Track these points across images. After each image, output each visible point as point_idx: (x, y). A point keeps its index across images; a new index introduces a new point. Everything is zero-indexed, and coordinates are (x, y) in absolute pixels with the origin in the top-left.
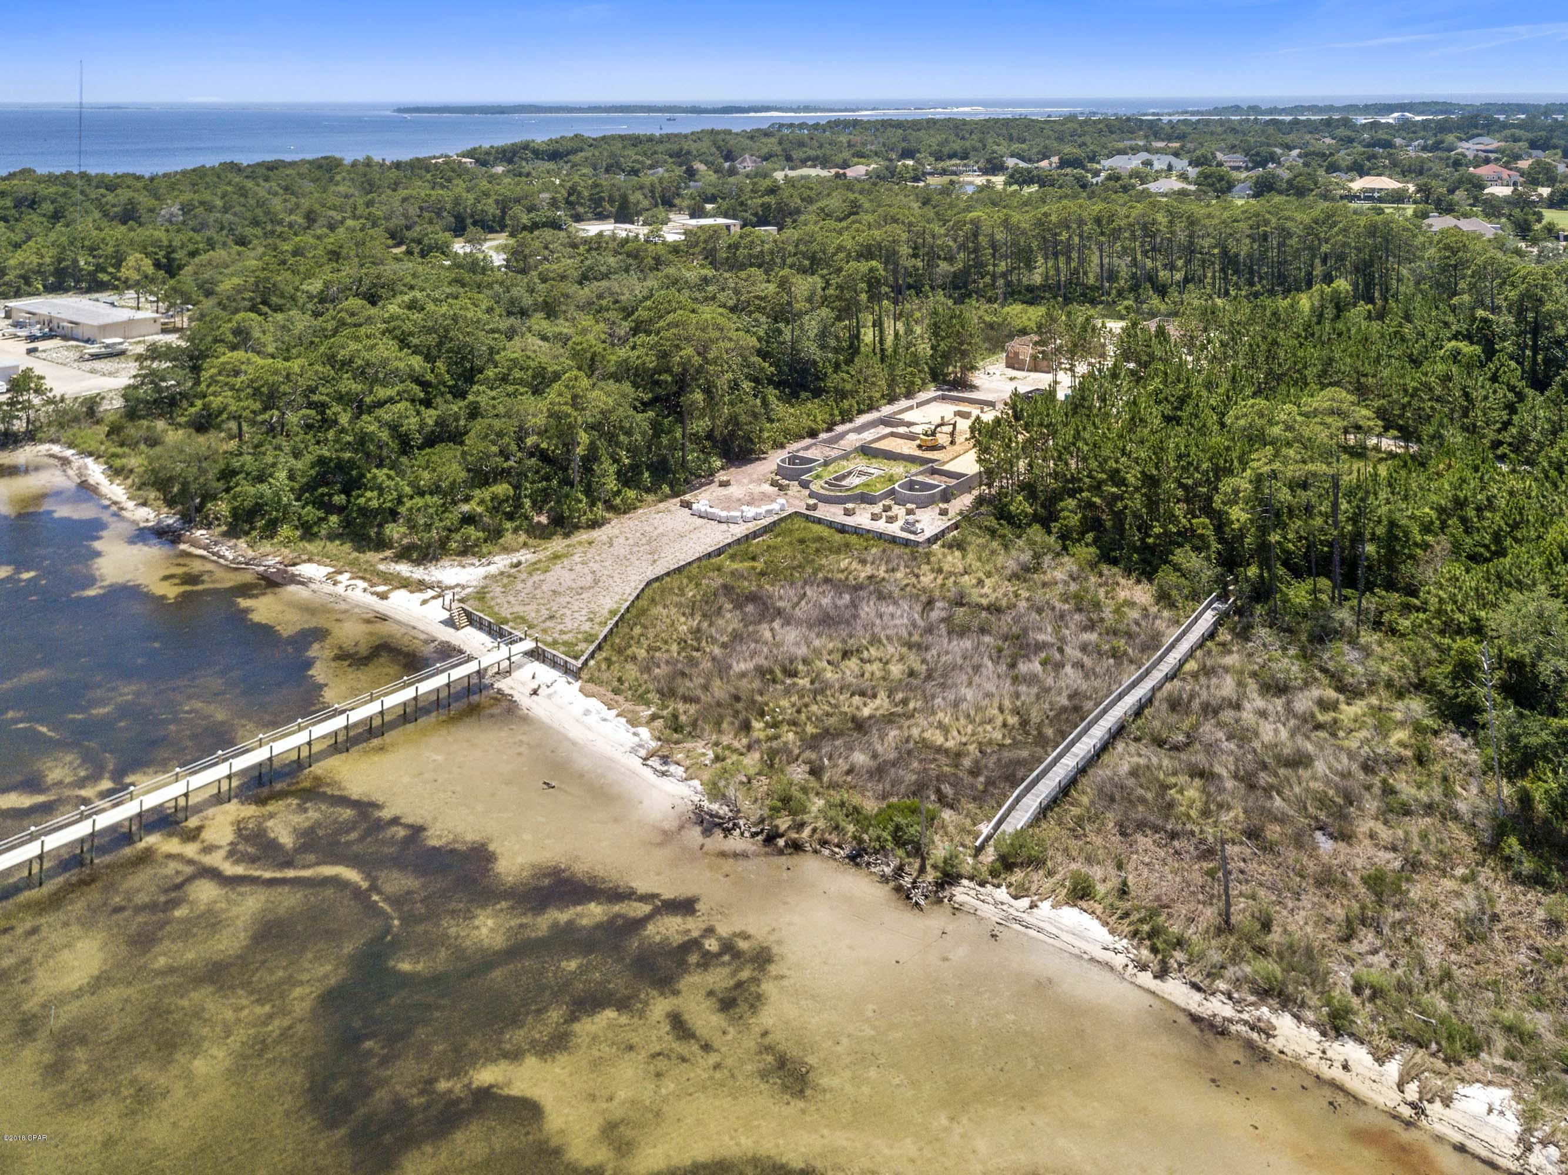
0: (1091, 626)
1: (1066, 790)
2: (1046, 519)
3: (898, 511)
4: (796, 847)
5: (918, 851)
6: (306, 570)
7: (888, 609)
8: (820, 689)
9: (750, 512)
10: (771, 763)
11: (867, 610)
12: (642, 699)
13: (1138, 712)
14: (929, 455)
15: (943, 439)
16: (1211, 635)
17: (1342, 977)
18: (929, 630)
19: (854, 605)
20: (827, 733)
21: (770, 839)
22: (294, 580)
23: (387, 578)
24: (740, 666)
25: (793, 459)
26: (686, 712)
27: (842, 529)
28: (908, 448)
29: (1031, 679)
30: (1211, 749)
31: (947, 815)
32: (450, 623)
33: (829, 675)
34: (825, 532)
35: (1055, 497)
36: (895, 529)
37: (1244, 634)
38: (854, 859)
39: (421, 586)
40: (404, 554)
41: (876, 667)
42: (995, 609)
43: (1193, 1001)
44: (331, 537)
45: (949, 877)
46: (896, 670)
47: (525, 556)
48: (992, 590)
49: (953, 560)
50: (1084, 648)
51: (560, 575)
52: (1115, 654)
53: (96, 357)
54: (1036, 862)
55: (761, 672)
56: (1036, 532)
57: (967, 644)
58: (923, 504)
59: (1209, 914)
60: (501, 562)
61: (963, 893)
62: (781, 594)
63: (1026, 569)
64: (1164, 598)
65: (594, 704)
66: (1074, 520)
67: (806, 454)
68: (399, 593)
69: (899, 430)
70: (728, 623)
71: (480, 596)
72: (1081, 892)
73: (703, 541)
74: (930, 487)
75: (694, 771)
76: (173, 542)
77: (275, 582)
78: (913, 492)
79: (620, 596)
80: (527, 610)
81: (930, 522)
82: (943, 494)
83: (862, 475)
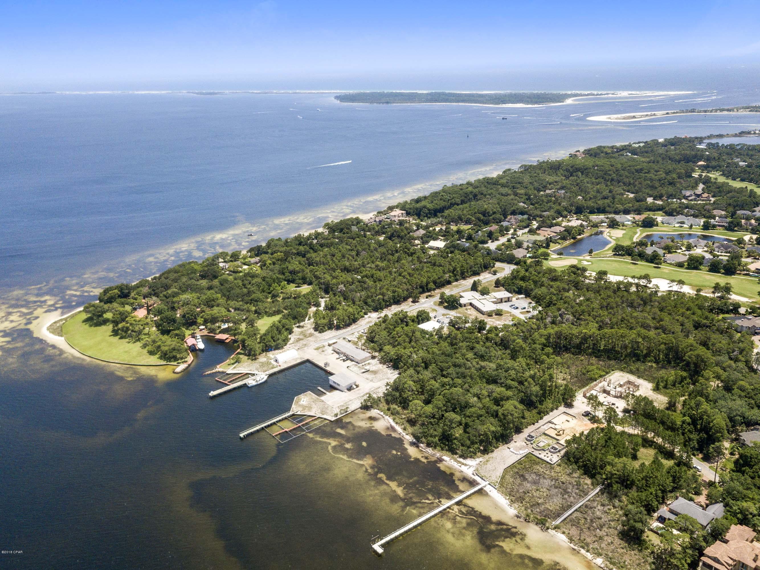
0: (578, 489)
1: (565, 519)
2: (576, 463)
3: (550, 454)
4: (529, 522)
5: (545, 524)
6: (445, 458)
7: (545, 481)
8: (533, 496)
9: (521, 452)
10: (526, 508)
11: (541, 480)
12: (506, 495)
13: (580, 507)
14: (557, 437)
15: (561, 432)
16: (597, 493)
17: (591, 547)
18: (551, 487)
19: (539, 479)
20: (534, 505)
21: (526, 520)
22: (443, 460)
23: (460, 462)
24: (521, 491)
25: (529, 436)
26: (513, 499)
27: (538, 458)
28: (553, 433)
29: (565, 499)
30: (588, 515)
31: (549, 520)
32: (473, 474)
33: (535, 494)
34: (535, 459)
35: (578, 459)
36: (548, 460)
37: (602, 494)
38: (537, 524)
39: (466, 465)
40: (461, 457)
41: (541, 493)
42: (563, 483)
43: (574, 547)
44: (447, 450)
45: (548, 528)
46: (545, 494)
47: (481, 459)
48: (564, 478)
49: (558, 469)
50: (575, 493)
51: (489, 466)
52: (580, 495)
53: (363, 372)
54: (559, 528)
55: (524, 492)
56: (574, 465)
57: (557, 490)
58: (555, 453)
59: (579, 537)
60: (478, 460)
61: (549, 530)
62: (527, 476)
63: (571, 474)
64: (592, 484)
65: (499, 495)
66: (582, 464)
67: (532, 434)
68: (463, 466)
69: (553, 426)
70: (518, 481)
71: (477, 470)
72: (564, 533)
73: (513, 459)
74: (556, 449)
75: (515, 509)
76: (418, 447)
77: (441, 460)
78: (554, 450)
79: (500, 472)
80: (486, 474)
81: (555, 458)
82: (559, 451)
83: (543, 442)
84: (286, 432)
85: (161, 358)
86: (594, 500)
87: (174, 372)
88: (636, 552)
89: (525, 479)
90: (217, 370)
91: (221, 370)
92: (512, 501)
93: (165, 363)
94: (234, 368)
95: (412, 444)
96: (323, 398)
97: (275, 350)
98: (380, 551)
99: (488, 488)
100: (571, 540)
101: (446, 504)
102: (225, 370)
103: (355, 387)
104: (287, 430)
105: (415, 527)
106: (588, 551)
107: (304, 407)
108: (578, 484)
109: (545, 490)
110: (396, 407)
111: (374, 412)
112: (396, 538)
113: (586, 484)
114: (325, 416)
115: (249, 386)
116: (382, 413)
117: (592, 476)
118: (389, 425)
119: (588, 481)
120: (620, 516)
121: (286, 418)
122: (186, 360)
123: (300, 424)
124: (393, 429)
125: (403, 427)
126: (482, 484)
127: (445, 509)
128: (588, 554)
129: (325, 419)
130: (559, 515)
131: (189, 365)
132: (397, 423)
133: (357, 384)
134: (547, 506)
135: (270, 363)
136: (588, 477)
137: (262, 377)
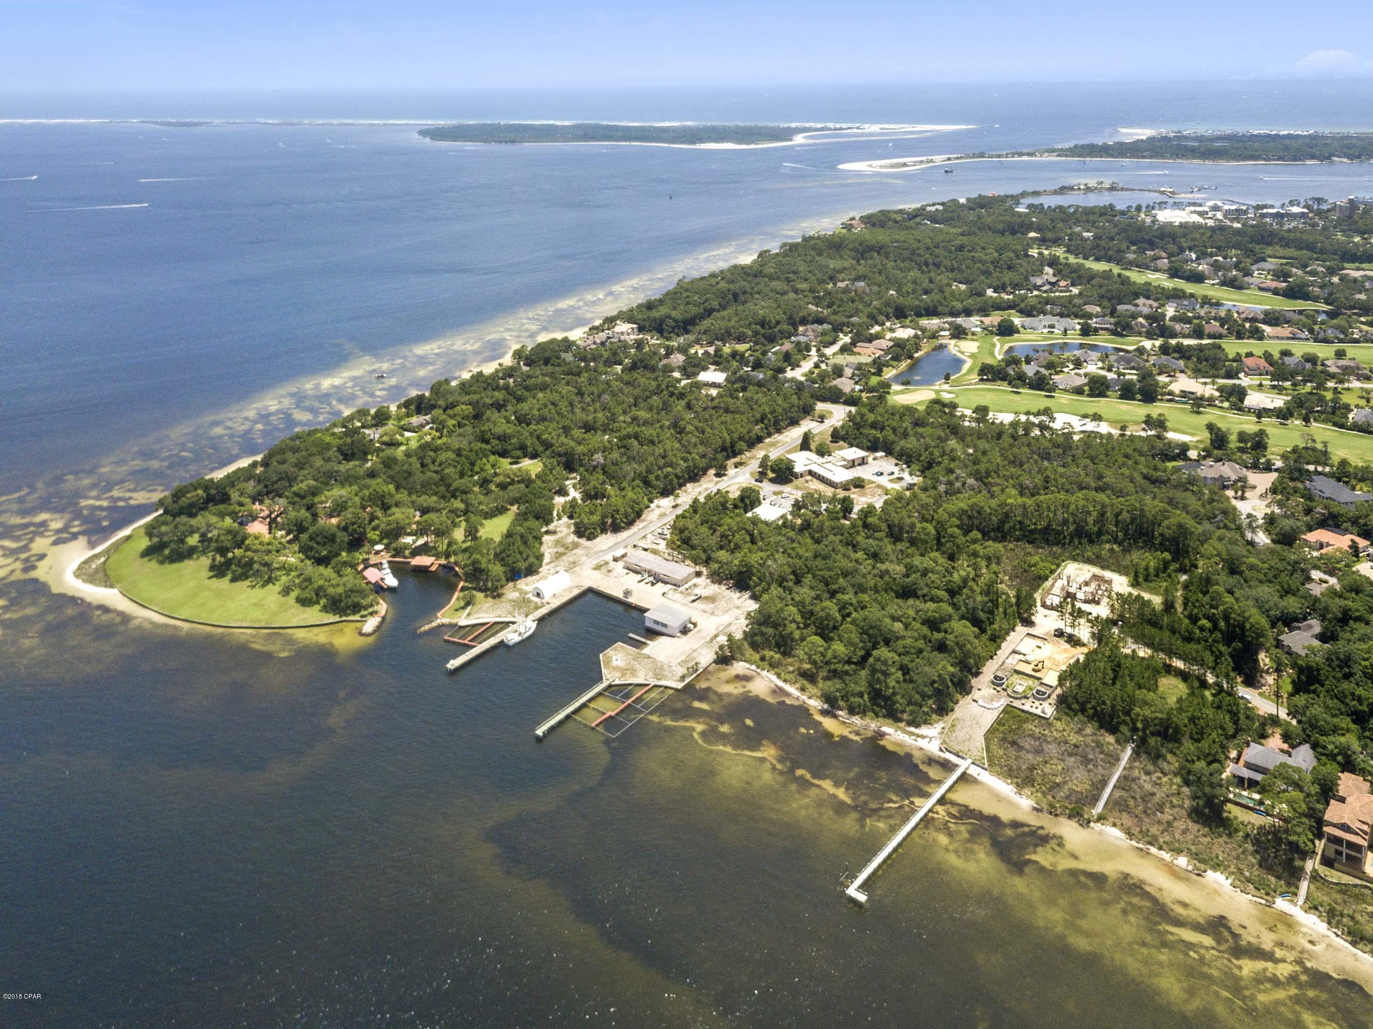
0: (1102, 753)
1: (1107, 802)
2: (1082, 711)
3: (1037, 703)
4: (1056, 815)
5: (1081, 816)
6: (885, 729)
7: (1049, 746)
8: (1045, 774)
9: (996, 705)
10: (1044, 794)
11: (1044, 747)
12: (1005, 777)
13: (1118, 781)
14: (1037, 674)
15: (1040, 666)
16: (1132, 756)
17: (1161, 840)
18: (1062, 755)
19: (1041, 745)
20: (1052, 787)
21: (1051, 814)
22: (884, 733)
23: (912, 734)
24: (1023, 767)
25: (996, 677)
26: (1019, 781)
27: (1023, 711)
28: (1028, 669)
29: (1091, 771)
30: (1135, 791)
31: (1085, 808)
32: (941, 750)
33: (1045, 770)
34: (1019, 713)
35: (1084, 704)
36: (1039, 712)
38: (1070, 817)
39: (923, 737)
40: (909, 724)
41: (1053, 767)
42: (1076, 746)
43: (1137, 845)
44: (884, 716)
45: (1089, 822)
46: (1060, 768)
47: (941, 725)
48: (1074, 739)
49: (1058, 725)
50: (1101, 760)
51: (960, 734)
52: (1110, 763)
53: (693, 601)
54: (1104, 819)
55: (1028, 768)
56: (1080, 716)
57: (1073, 759)
58: (1044, 700)
59: (1138, 829)
60: (938, 727)
61: (1092, 824)
62: (1022, 743)
63: (1080, 730)
64: (1118, 742)
65: (995, 778)
66: (1091, 712)
67: (1000, 674)
68: (919, 739)
69: (1021, 657)
70: (1012, 752)
71: (944, 742)
72: (1114, 825)
73: (989, 718)
74: (1044, 693)
75: (1028, 797)
76: (835, 717)
77: (882, 735)
78: (1040, 696)
79: (980, 742)
80: (961, 747)
81: (1048, 709)
82: (1049, 697)
83: (1021, 685)
84: (611, 717)
85: (325, 609)
86: (1131, 768)
87: (361, 634)
88: (1225, 838)
89: (1021, 748)
90: (439, 621)
91: (446, 621)
92: (1018, 785)
93: (337, 618)
94: (469, 615)
95: (824, 713)
96: (646, 651)
97: (526, 576)
98: (862, 898)
99: (974, 771)
100: (1130, 835)
101: (925, 806)
102: (454, 621)
103: (692, 626)
104: (613, 714)
105: (895, 850)
106: (1160, 848)
107: (624, 671)
108: (1099, 745)
109: (1055, 761)
110: (772, 653)
111: (740, 667)
112: (874, 873)
113: (1109, 743)
114: (663, 683)
115: (511, 643)
116: (753, 667)
117: (1113, 730)
118: (773, 685)
119: (1111, 739)
120: (1179, 786)
121: (599, 694)
122: (376, 608)
123: (630, 701)
124: (782, 691)
125: (798, 685)
126: (963, 765)
127: (926, 815)
128: (1162, 852)
129: (666, 687)
130: (1095, 799)
131: (384, 618)
132: (785, 681)
133: (693, 620)
134: (1070, 785)
135: (530, 601)
136: (1107, 731)
137: (526, 626)
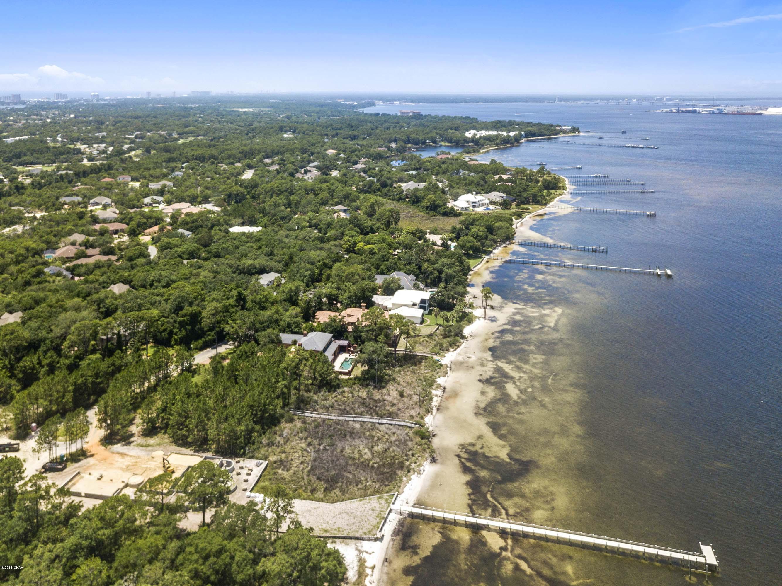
68: (369, 564)
79: (346, 505)
